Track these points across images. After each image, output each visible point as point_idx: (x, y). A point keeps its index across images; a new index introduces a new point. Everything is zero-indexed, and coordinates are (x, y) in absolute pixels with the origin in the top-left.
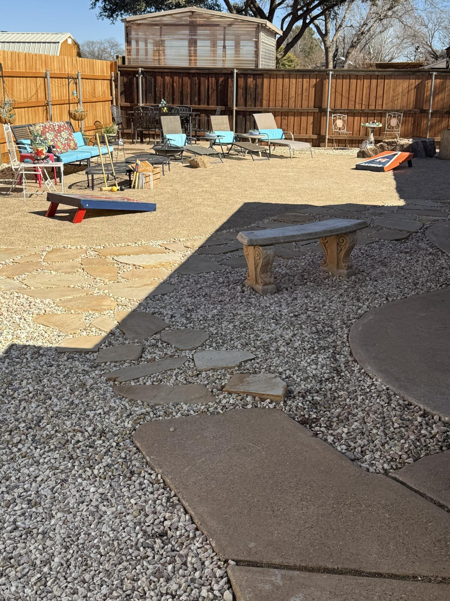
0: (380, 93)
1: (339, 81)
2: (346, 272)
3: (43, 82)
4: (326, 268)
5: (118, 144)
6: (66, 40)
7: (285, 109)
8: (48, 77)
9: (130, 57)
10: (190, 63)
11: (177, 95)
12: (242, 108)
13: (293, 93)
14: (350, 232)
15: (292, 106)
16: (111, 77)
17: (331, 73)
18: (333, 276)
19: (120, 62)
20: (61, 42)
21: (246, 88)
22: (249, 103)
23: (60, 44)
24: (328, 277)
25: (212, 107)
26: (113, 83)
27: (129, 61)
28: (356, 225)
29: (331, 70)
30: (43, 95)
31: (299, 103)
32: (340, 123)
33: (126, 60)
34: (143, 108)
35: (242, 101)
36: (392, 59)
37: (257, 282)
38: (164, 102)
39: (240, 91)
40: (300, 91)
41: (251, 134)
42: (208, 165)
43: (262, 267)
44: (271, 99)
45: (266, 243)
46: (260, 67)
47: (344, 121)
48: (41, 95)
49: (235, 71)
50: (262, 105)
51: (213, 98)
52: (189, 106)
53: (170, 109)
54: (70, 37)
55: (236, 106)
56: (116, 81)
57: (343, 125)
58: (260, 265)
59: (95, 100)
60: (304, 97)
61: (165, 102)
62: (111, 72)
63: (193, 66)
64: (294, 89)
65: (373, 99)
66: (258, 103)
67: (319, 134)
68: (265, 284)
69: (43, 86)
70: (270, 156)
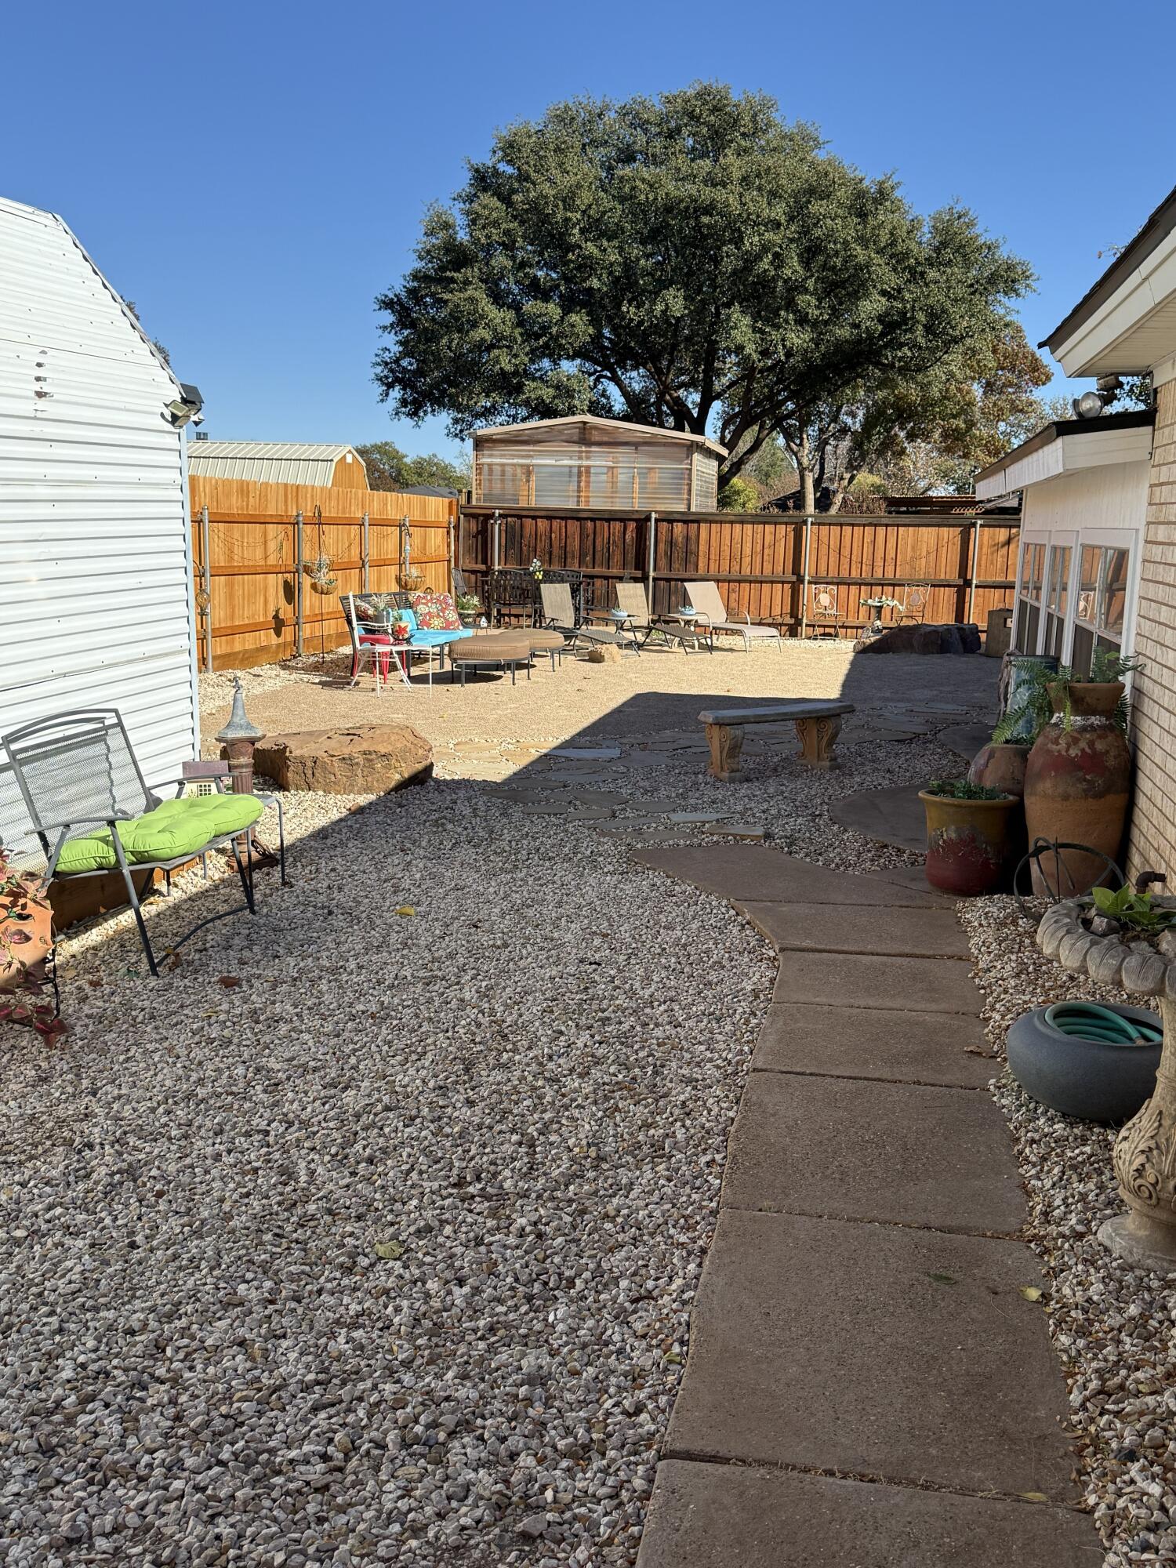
0: (891, 554)
1: (824, 533)
7: (735, 574)
9: (479, 491)
10: (578, 502)
11: (556, 551)
12: (665, 574)
13: (747, 550)
15: (746, 571)
16: (450, 523)
17: (810, 519)
19: (463, 500)
21: (671, 543)
22: (676, 565)
25: (615, 571)
26: (452, 531)
27: (478, 500)
29: (811, 516)
31: (759, 567)
32: (825, 599)
33: (474, 497)
34: (500, 572)
35: (663, 563)
38: (536, 563)
39: (662, 546)
40: (759, 548)
41: (682, 613)
44: (712, 560)
46: (693, 509)
47: (832, 596)
49: (654, 515)
50: (697, 569)
51: (617, 557)
52: (577, 569)
53: (546, 573)
55: (655, 570)
56: (457, 527)
57: (831, 603)
59: (424, 560)
60: (765, 557)
61: (539, 564)
62: (450, 514)
63: (583, 506)
64: (749, 545)
65: (879, 563)
66: (691, 567)
70: (711, 648)
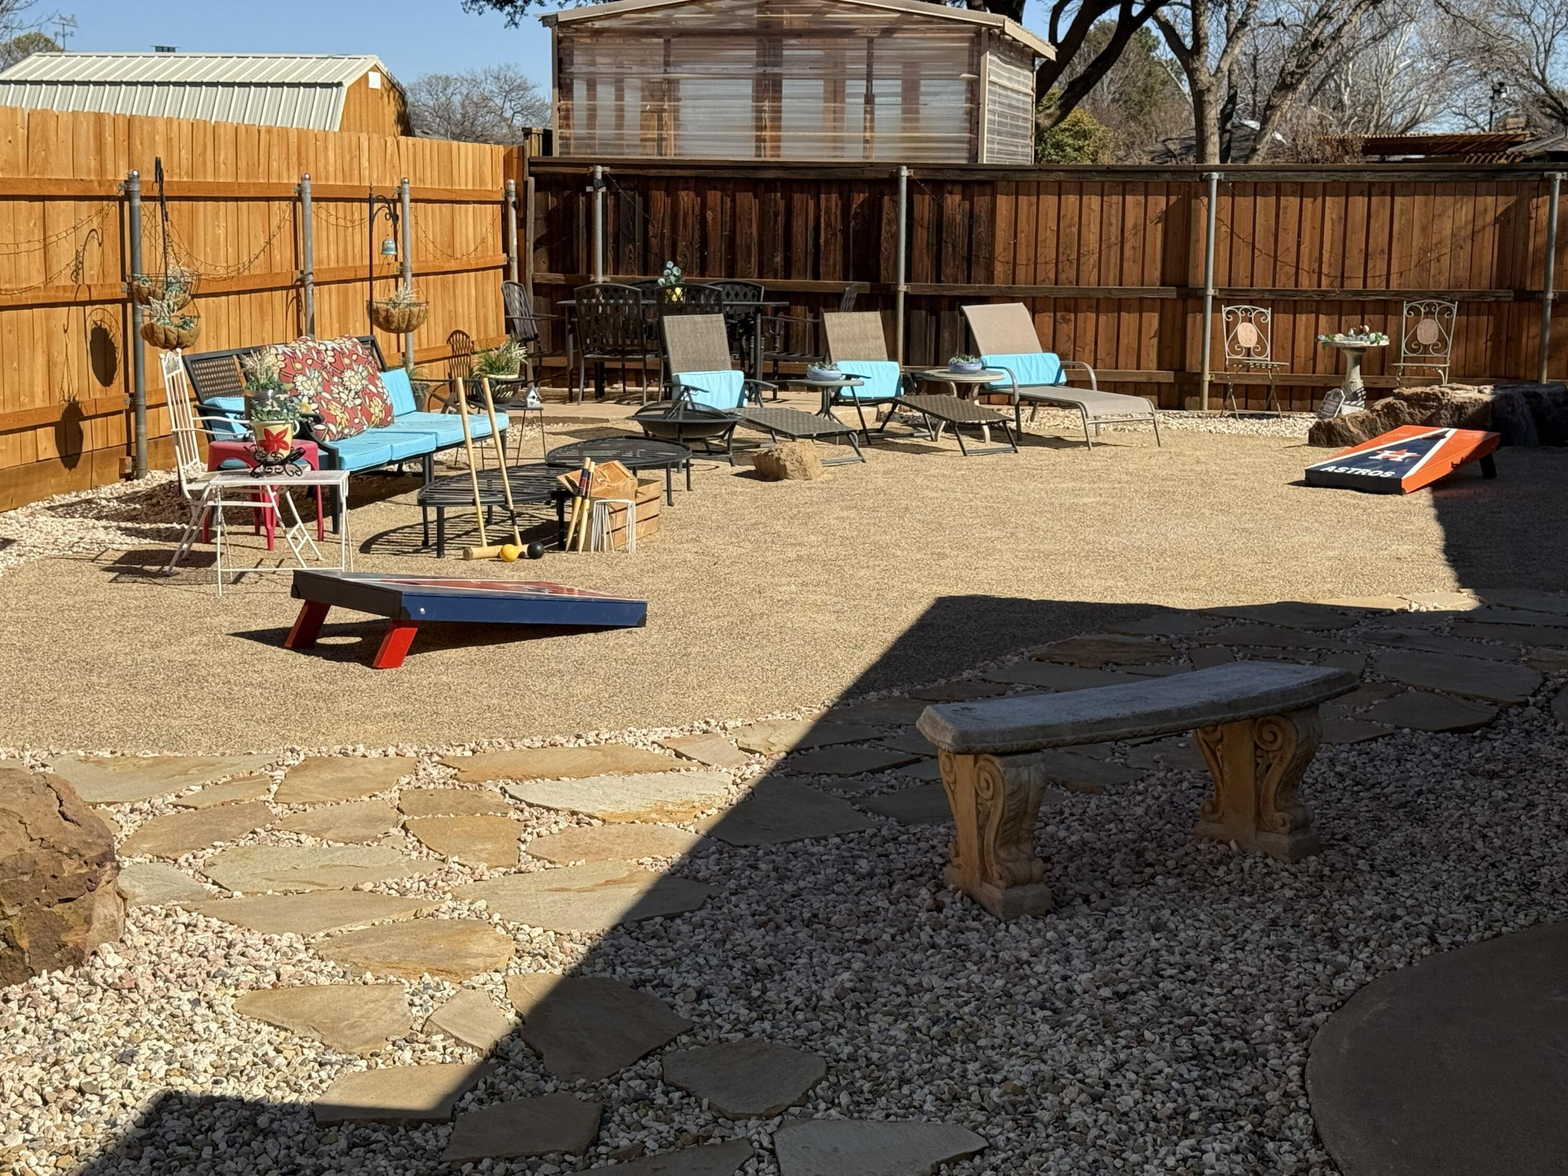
0: (1379, 239)
1: (1244, 202)
2: (1286, 841)
3: (288, 215)
4: (1216, 829)
5: (524, 407)
6: (366, 77)
7: (1067, 288)
8: (308, 197)
9: (567, 132)
10: (758, 148)
11: (717, 248)
12: (927, 287)
13: (1091, 238)
14: (1298, 709)
15: (1090, 279)
16: (507, 193)
17: (1215, 176)
18: (1244, 855)
19: (534, 148)
20: (347, 84)
21: (939, 225)
22: (948, 271)
23: (344, 90)
24: (1227, 858)
25: (830, 283)
26: (513, 213)
27: (565, 145)
28: (1315, 684)
29: (1216, 169)
30: (289, 253)
31: (1114, 272)
32: (1247, 334)
33: (556, 143)
34: (605, 289)
35: (925, 263)
36: (1414, 122)
37: (985, 876)
38: (672, 270)
39: (921, 235)
40: (1114, 232)
41: (958, 369)
42: (816, 470)
43: (1003, 822)
44: (1022, 259)
45: (1014, 745)
46: (985, 159)
47: (1261, 327)
48: (283, 255)
49: (905, 172)
50: (990, 278)
51: (834, 257)
52: (754, 280)
53: (692, 291)
54: (376, 68)
55: (908, 279)
56: (521, 206)
57: (1260, 341)
58: (995, 820)
59: (453, 265)
60: (1128, 253)
61: (676, 271)
62: (506, 176)
63: (768, 157)
64: (1095, 228)
65: (1355, 259)
66: (979, 272)
67: (1180, 369)
68: (1015, 883)
69: (288, 226)
70: (1019, 438)
